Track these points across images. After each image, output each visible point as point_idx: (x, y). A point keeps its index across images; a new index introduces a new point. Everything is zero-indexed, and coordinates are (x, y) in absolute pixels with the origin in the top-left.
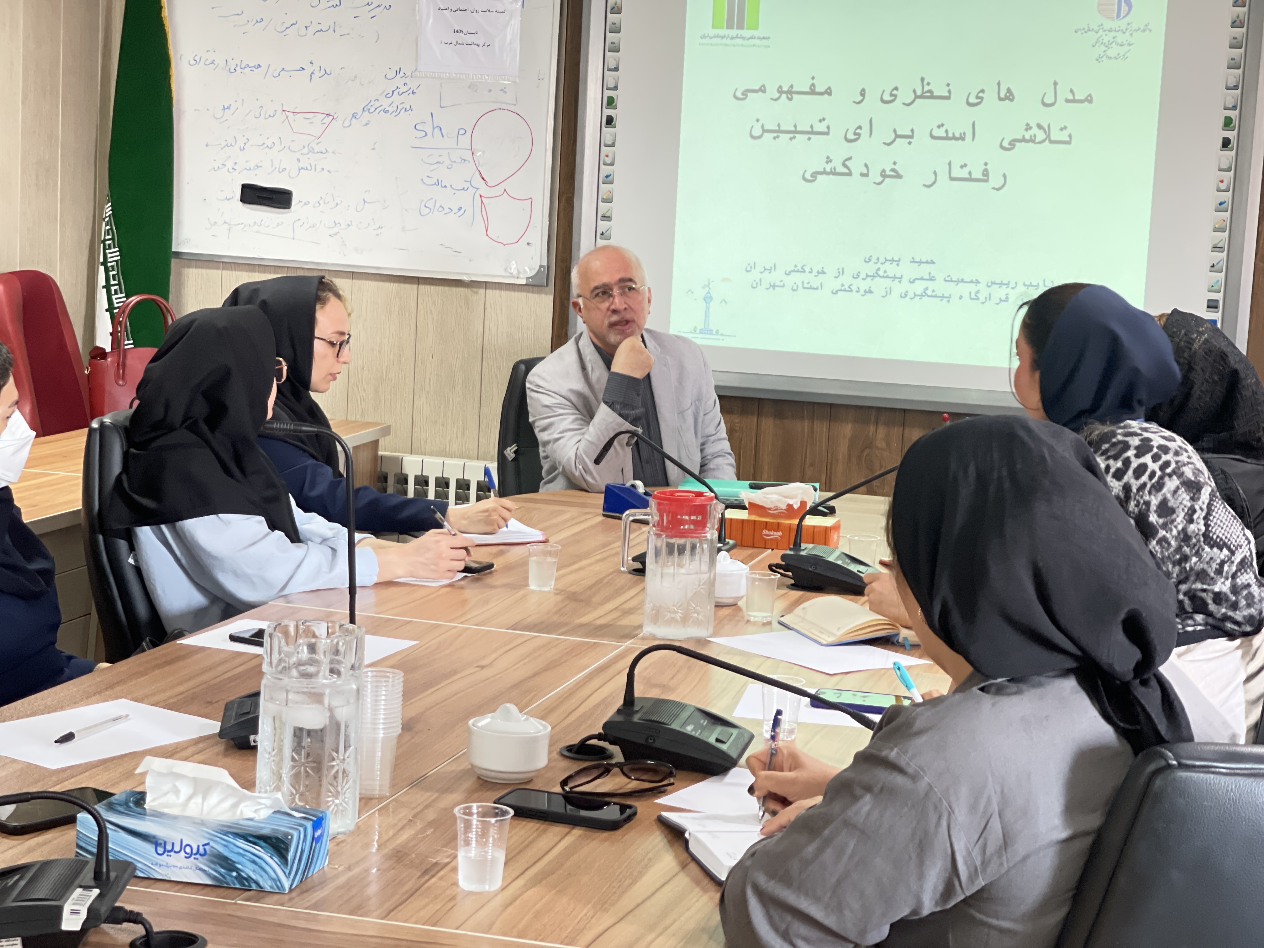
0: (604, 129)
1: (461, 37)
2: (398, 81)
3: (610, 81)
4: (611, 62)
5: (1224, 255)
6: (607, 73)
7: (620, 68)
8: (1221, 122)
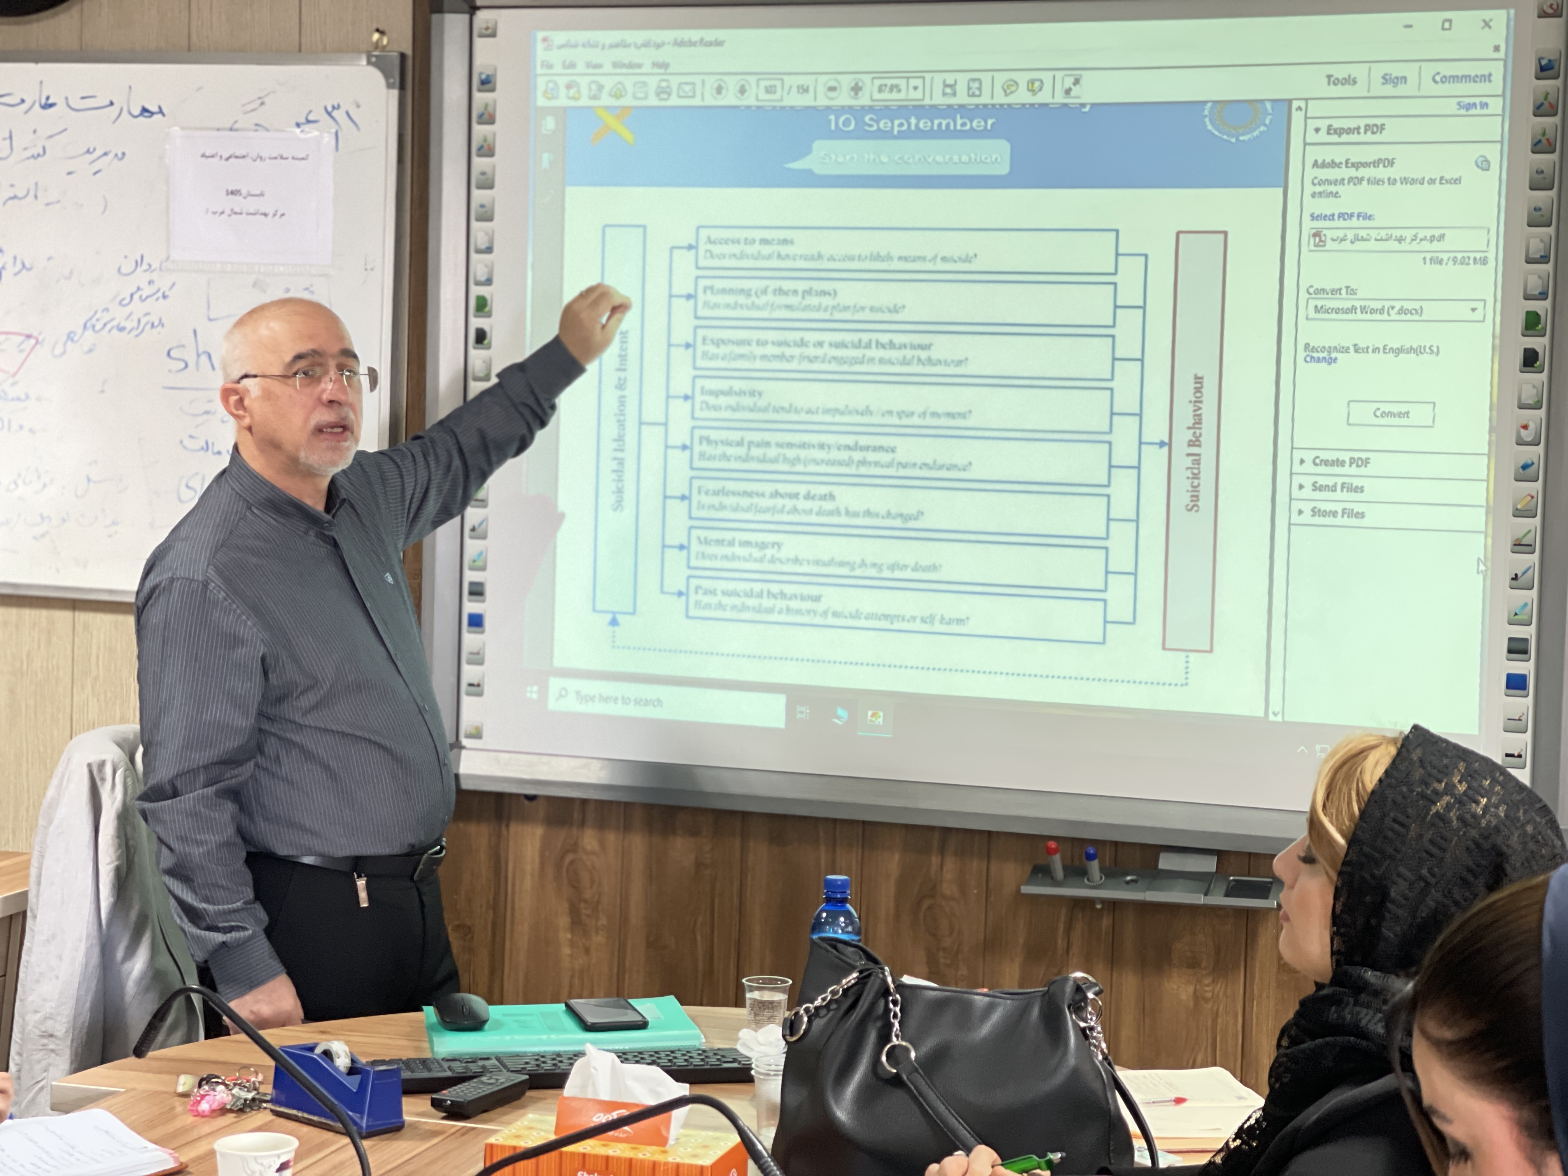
0: (472, 352)
1: (237, 203)
2: (141, 278)
3: (479, 270)
4: (480, 238)
5: (1535, 558)
6: (474, 256)
7: (496, 248)
8: (1519, 322)
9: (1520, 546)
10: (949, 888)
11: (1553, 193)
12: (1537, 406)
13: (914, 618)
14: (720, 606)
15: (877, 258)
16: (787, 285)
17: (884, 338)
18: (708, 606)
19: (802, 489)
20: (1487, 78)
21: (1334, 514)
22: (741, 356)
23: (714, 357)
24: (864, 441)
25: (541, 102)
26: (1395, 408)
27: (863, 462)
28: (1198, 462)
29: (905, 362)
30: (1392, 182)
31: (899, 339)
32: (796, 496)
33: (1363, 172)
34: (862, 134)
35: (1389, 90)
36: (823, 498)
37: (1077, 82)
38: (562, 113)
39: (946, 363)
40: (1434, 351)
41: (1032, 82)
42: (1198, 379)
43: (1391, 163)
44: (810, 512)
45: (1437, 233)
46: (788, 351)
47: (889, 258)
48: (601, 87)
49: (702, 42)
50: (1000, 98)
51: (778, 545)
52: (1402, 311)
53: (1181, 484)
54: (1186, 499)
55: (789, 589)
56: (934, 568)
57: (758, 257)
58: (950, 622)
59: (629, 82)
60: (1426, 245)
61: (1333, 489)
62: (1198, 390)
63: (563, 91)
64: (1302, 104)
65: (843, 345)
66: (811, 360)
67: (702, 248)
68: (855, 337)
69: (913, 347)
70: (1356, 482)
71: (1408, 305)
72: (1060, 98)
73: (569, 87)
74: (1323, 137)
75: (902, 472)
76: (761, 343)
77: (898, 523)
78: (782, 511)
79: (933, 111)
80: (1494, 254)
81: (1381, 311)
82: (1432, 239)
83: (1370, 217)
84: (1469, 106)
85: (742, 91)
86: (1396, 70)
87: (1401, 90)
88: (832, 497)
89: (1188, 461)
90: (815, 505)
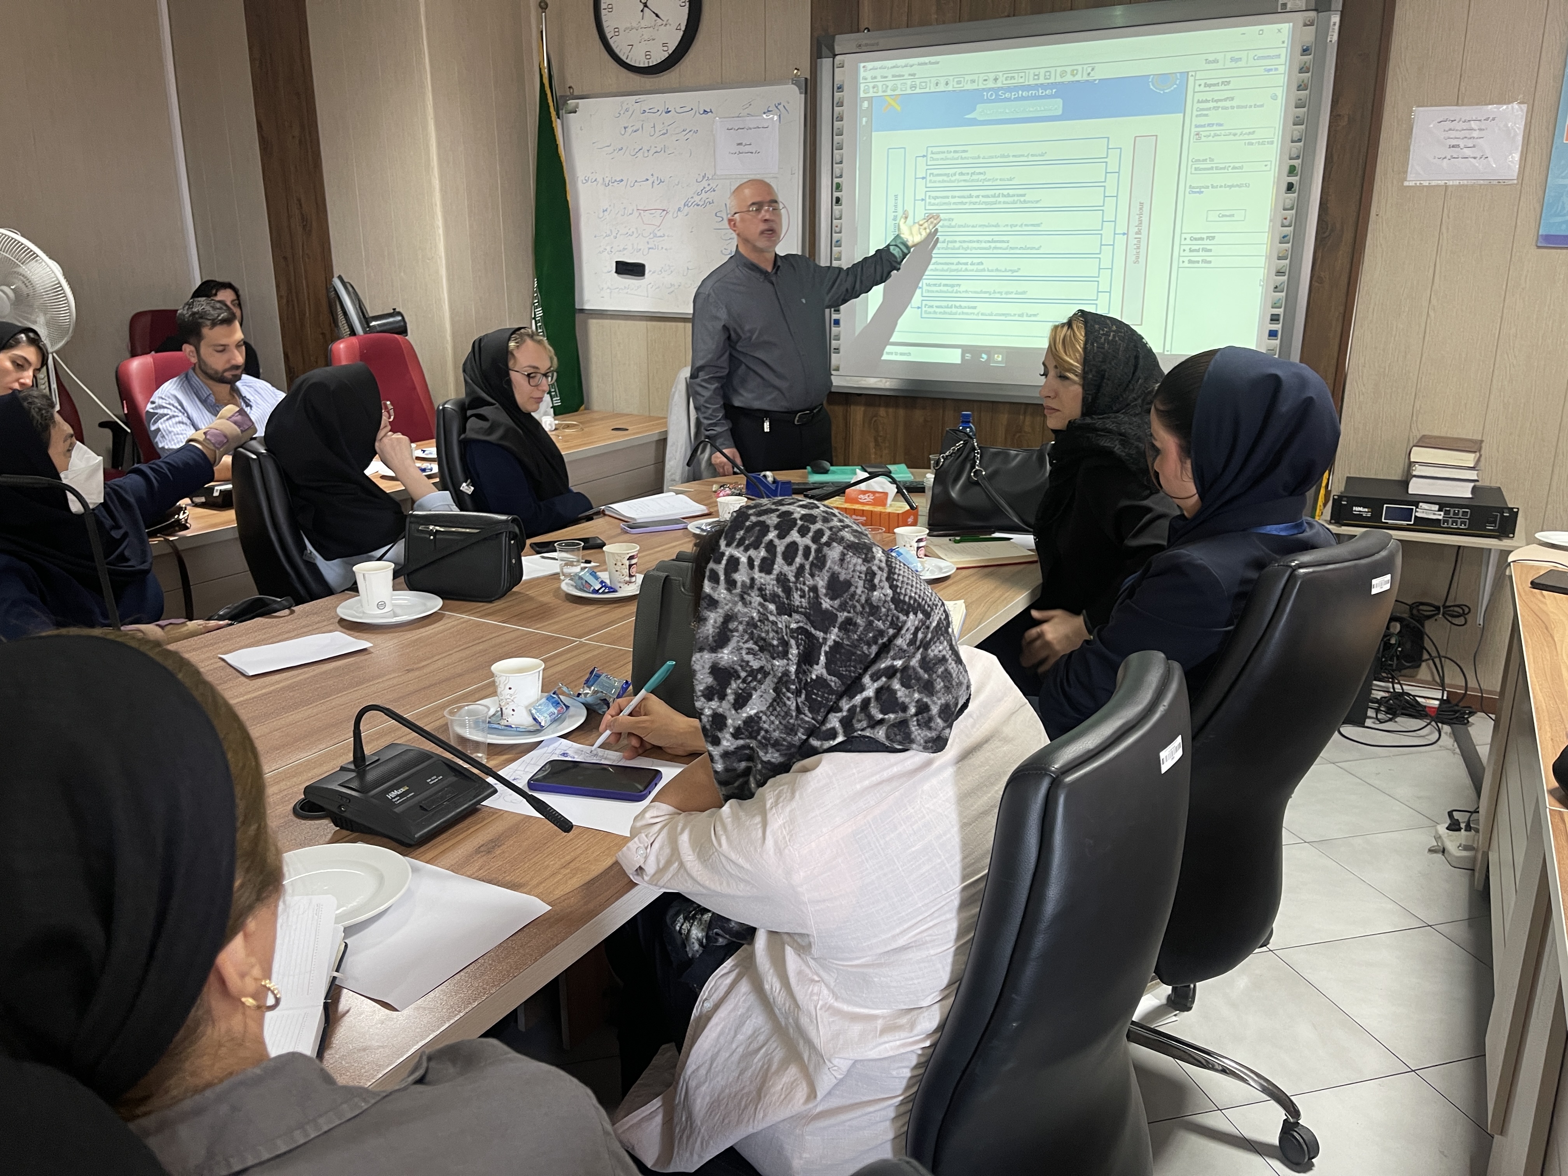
0: (834, 207)
1: (741, 148)
2: (705, 183)
3: (837, 172)
4: (837, 158)
5: (1285, 278)
6: (835, 165)
7: (844, 161)
8: (1286, 170)
9: (1279, 273)
10: (1027, 429)
11: (1305, 109)
12: (1292, 209)
13: (1015, 315)
14: (935, 313)
15: (1003, 156)
16: (964, 171)
17: (1005, 192)
18: (930, 313)
19: (970, 261)
20: (1279, 56)
21: (1198, 262)
22: (945, 204)
23: (934, 204)
24: (996, 238)
25: (862, 95)
26: (1227, 213)
27: (995, 248)
28: (1139, 242)
29: (1014, 202)
30: (1232, 107)
31: (1011, 192)
32: (966, 264)
33: (1220, 104)
34: (998, 100)
35: (1233, 65)
36: (978, 264)
37: (1093, 69)
38: (870, 99)
39: (1032, 202)
40: (1247, 185)
41: (1073, 70)
42: (1141, 204)
43: (1232, 99)
44: (972, 270)
45: (1251, 130)
46: (965, 200)
47: (1008, 156)
48: (887, 87)
49: (930, 63)
50: (1059, 80)
51: (959, 285)
52: (1234, 168)
53: (1132, 251)
54: (1134, 258)
55: (963, 304)
56: (1024, 293)
57: (953, 159)
58: (1030, 316)
59: (899, 83)
60: (1246, 137)
61: (1198, 251)
62: (1141, 209)
63: (871, 90)
64: (1193, 73)
65: (988, 196)
66: (975, 203)
67: (929, 156)
68: (992, 192)
69: (1018, 196)
70: (1209, 247)
71: (1237, 165)
72: (1085, 78)
73: (874, 88)
74: (1202, 88)
75: (1012, 251)
76: (953, 197)
77: (1009, 274)
78: (961, 271)
79: (1029, 88)
80: (1277, 138)
81: (1224, 168)
82: (1250, 133)
83: (1221, 125)
84: (1271, 70)
85: (947, 84)
86: (1236, 55)
87: (1239, 64)
88: (982, 263)
89: (1135, 241)
90: (975, 267)
